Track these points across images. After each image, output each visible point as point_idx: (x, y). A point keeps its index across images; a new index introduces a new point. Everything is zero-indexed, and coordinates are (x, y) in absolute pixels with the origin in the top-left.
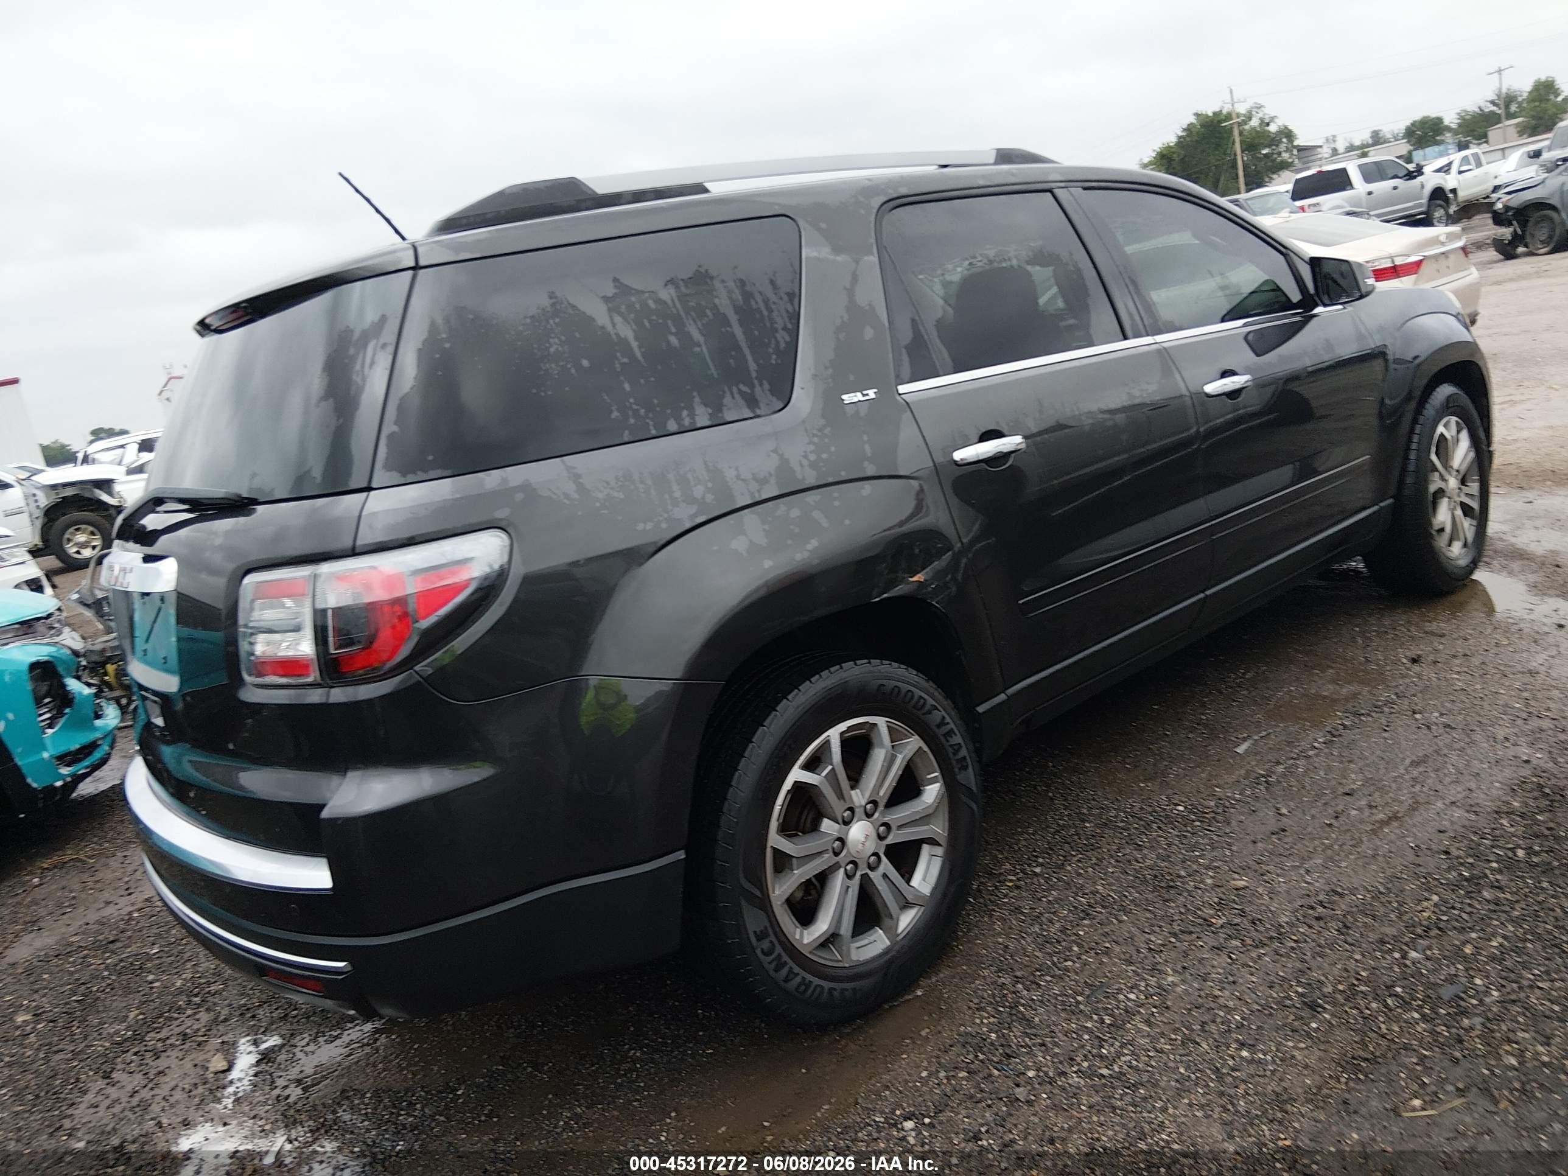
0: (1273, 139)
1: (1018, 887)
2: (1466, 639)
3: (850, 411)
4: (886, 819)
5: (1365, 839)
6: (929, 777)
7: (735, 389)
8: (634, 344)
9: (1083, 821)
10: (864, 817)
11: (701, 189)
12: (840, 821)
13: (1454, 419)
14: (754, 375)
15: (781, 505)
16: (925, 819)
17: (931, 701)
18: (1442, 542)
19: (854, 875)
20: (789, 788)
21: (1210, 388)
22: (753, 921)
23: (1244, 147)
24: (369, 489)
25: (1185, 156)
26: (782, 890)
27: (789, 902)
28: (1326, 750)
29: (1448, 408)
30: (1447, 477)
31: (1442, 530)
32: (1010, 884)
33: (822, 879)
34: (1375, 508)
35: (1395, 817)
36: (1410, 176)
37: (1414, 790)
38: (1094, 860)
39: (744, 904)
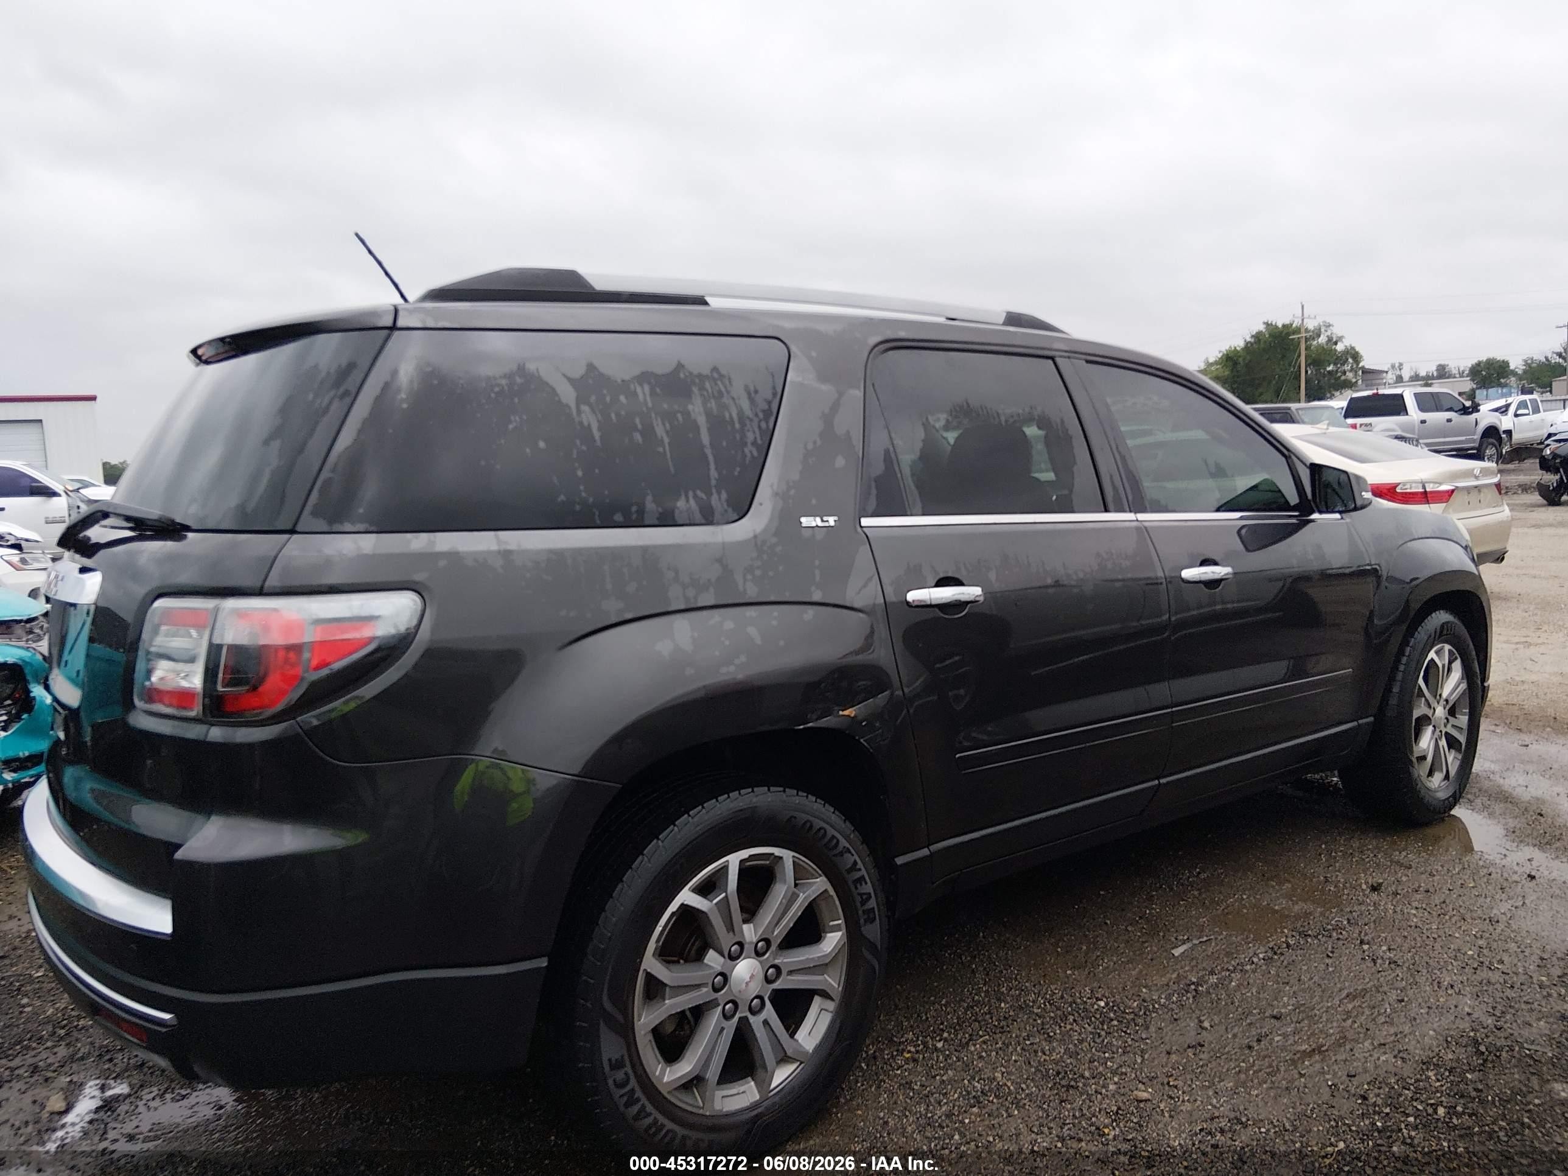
0: (1338, 358)
1: (915, 1060)
2: (1431, 875)
3: (807, 534)
4: (777, 962)
5: (1282, 1069)
6: (832, 923)
7: (691, 494)
8: (597, 435)
9: (999, 1000)
10: (753, 954)
11: (701, 301)
12: (726, 954)
13: (1447, 647)
14: (713, 482)
15: (716, 615)
16: (820, 967)
17: (843, 843)
18: (1422, 770)
19: (733, 1016)
20: (675, 910)
21: (1188, 574)
22: (610, 1048)
23: (1309, 362)
24: (292, 531)
25: (1250, 361)
26: (649, 1018)
27: (656, 1032)
28: (1264, 967)
29: (1441, 635)
30: (1434, 704)
31: (1423, 758)
32: (908, 1056)
33: (698, 1012)
34: (1355, 724)
35: (1318, 1050)
36: (1465, 411)
37: (1343, 1024)
38: (1000, 1045)
39: (603, 1027)
